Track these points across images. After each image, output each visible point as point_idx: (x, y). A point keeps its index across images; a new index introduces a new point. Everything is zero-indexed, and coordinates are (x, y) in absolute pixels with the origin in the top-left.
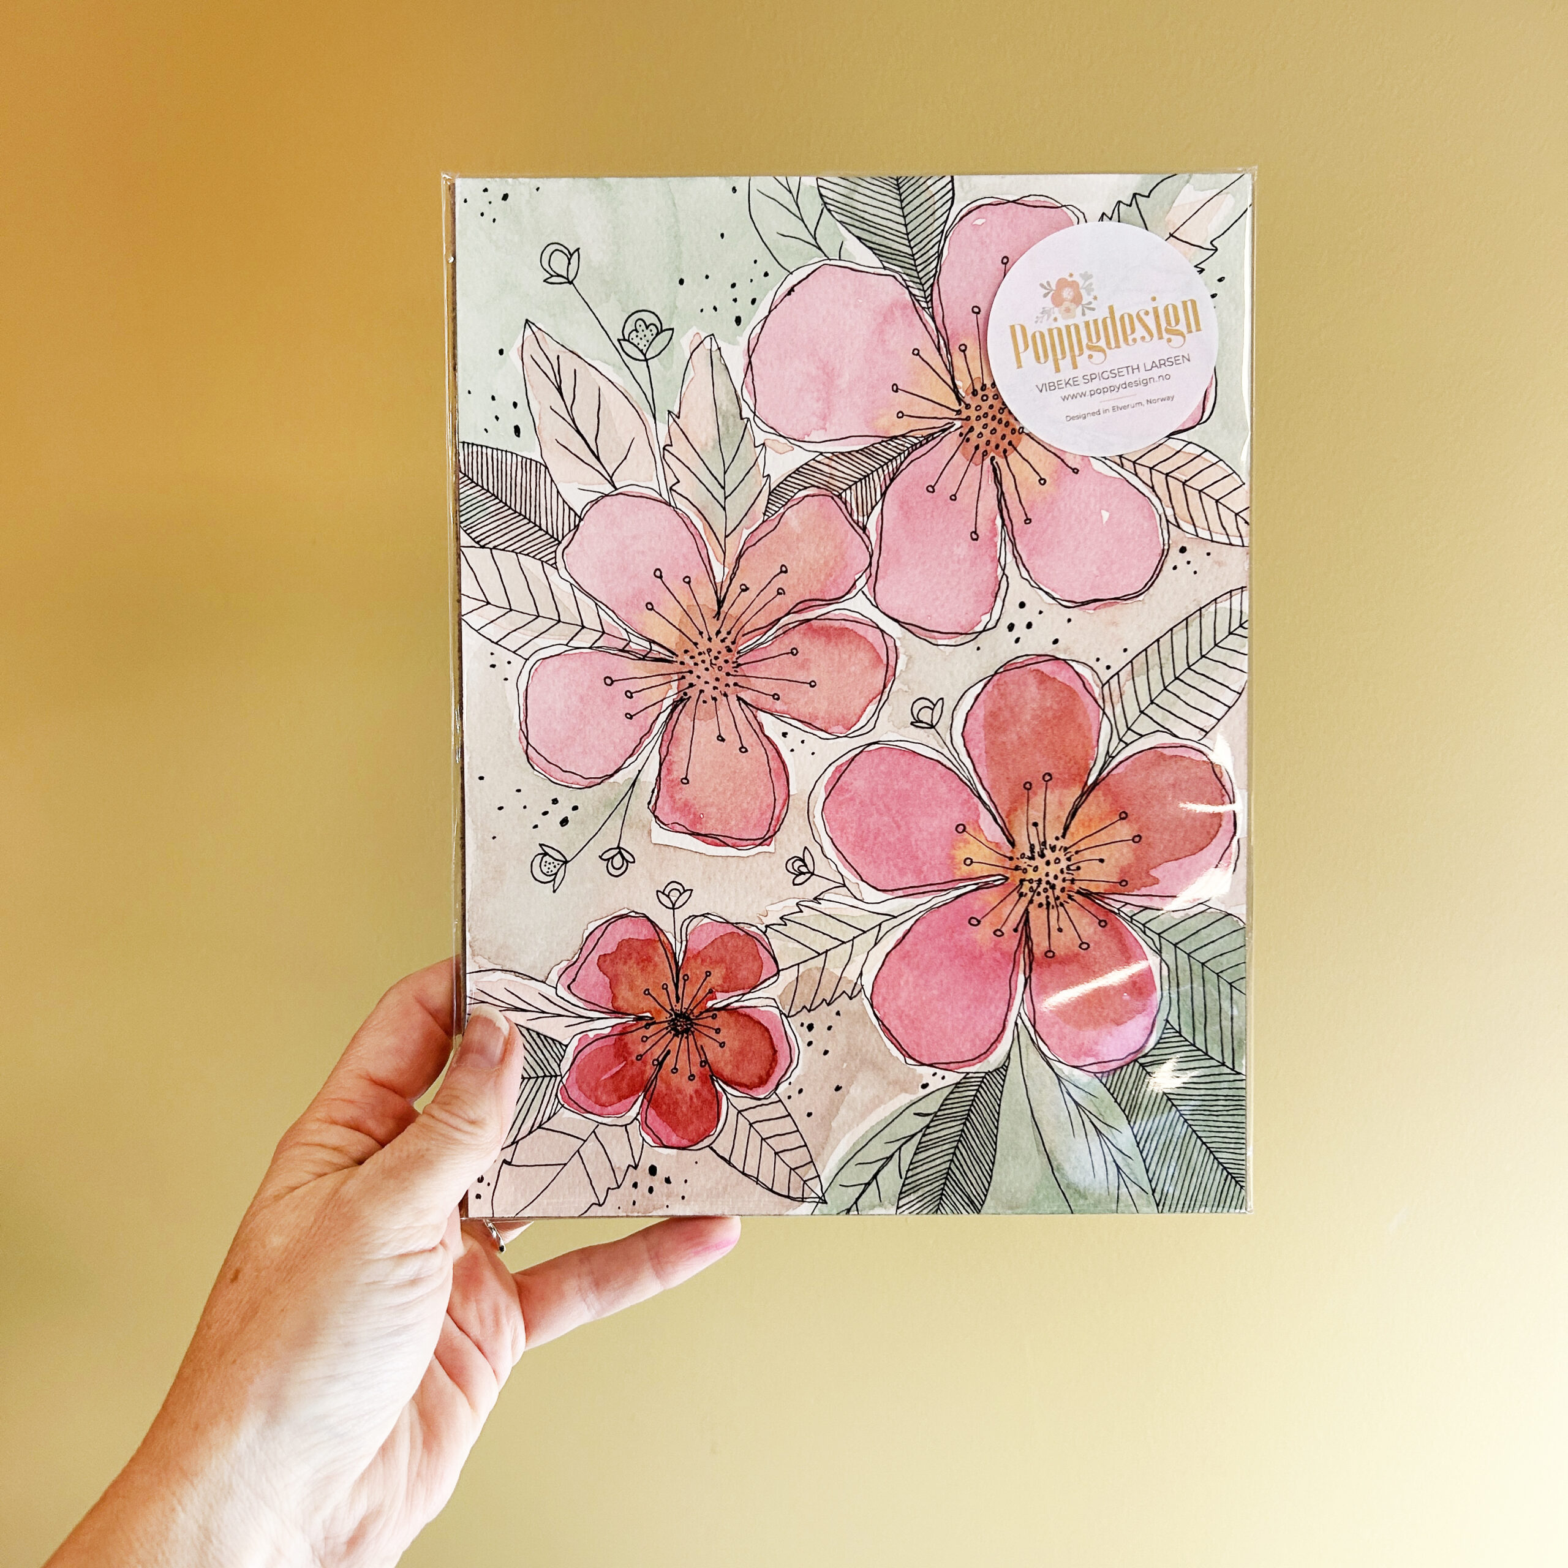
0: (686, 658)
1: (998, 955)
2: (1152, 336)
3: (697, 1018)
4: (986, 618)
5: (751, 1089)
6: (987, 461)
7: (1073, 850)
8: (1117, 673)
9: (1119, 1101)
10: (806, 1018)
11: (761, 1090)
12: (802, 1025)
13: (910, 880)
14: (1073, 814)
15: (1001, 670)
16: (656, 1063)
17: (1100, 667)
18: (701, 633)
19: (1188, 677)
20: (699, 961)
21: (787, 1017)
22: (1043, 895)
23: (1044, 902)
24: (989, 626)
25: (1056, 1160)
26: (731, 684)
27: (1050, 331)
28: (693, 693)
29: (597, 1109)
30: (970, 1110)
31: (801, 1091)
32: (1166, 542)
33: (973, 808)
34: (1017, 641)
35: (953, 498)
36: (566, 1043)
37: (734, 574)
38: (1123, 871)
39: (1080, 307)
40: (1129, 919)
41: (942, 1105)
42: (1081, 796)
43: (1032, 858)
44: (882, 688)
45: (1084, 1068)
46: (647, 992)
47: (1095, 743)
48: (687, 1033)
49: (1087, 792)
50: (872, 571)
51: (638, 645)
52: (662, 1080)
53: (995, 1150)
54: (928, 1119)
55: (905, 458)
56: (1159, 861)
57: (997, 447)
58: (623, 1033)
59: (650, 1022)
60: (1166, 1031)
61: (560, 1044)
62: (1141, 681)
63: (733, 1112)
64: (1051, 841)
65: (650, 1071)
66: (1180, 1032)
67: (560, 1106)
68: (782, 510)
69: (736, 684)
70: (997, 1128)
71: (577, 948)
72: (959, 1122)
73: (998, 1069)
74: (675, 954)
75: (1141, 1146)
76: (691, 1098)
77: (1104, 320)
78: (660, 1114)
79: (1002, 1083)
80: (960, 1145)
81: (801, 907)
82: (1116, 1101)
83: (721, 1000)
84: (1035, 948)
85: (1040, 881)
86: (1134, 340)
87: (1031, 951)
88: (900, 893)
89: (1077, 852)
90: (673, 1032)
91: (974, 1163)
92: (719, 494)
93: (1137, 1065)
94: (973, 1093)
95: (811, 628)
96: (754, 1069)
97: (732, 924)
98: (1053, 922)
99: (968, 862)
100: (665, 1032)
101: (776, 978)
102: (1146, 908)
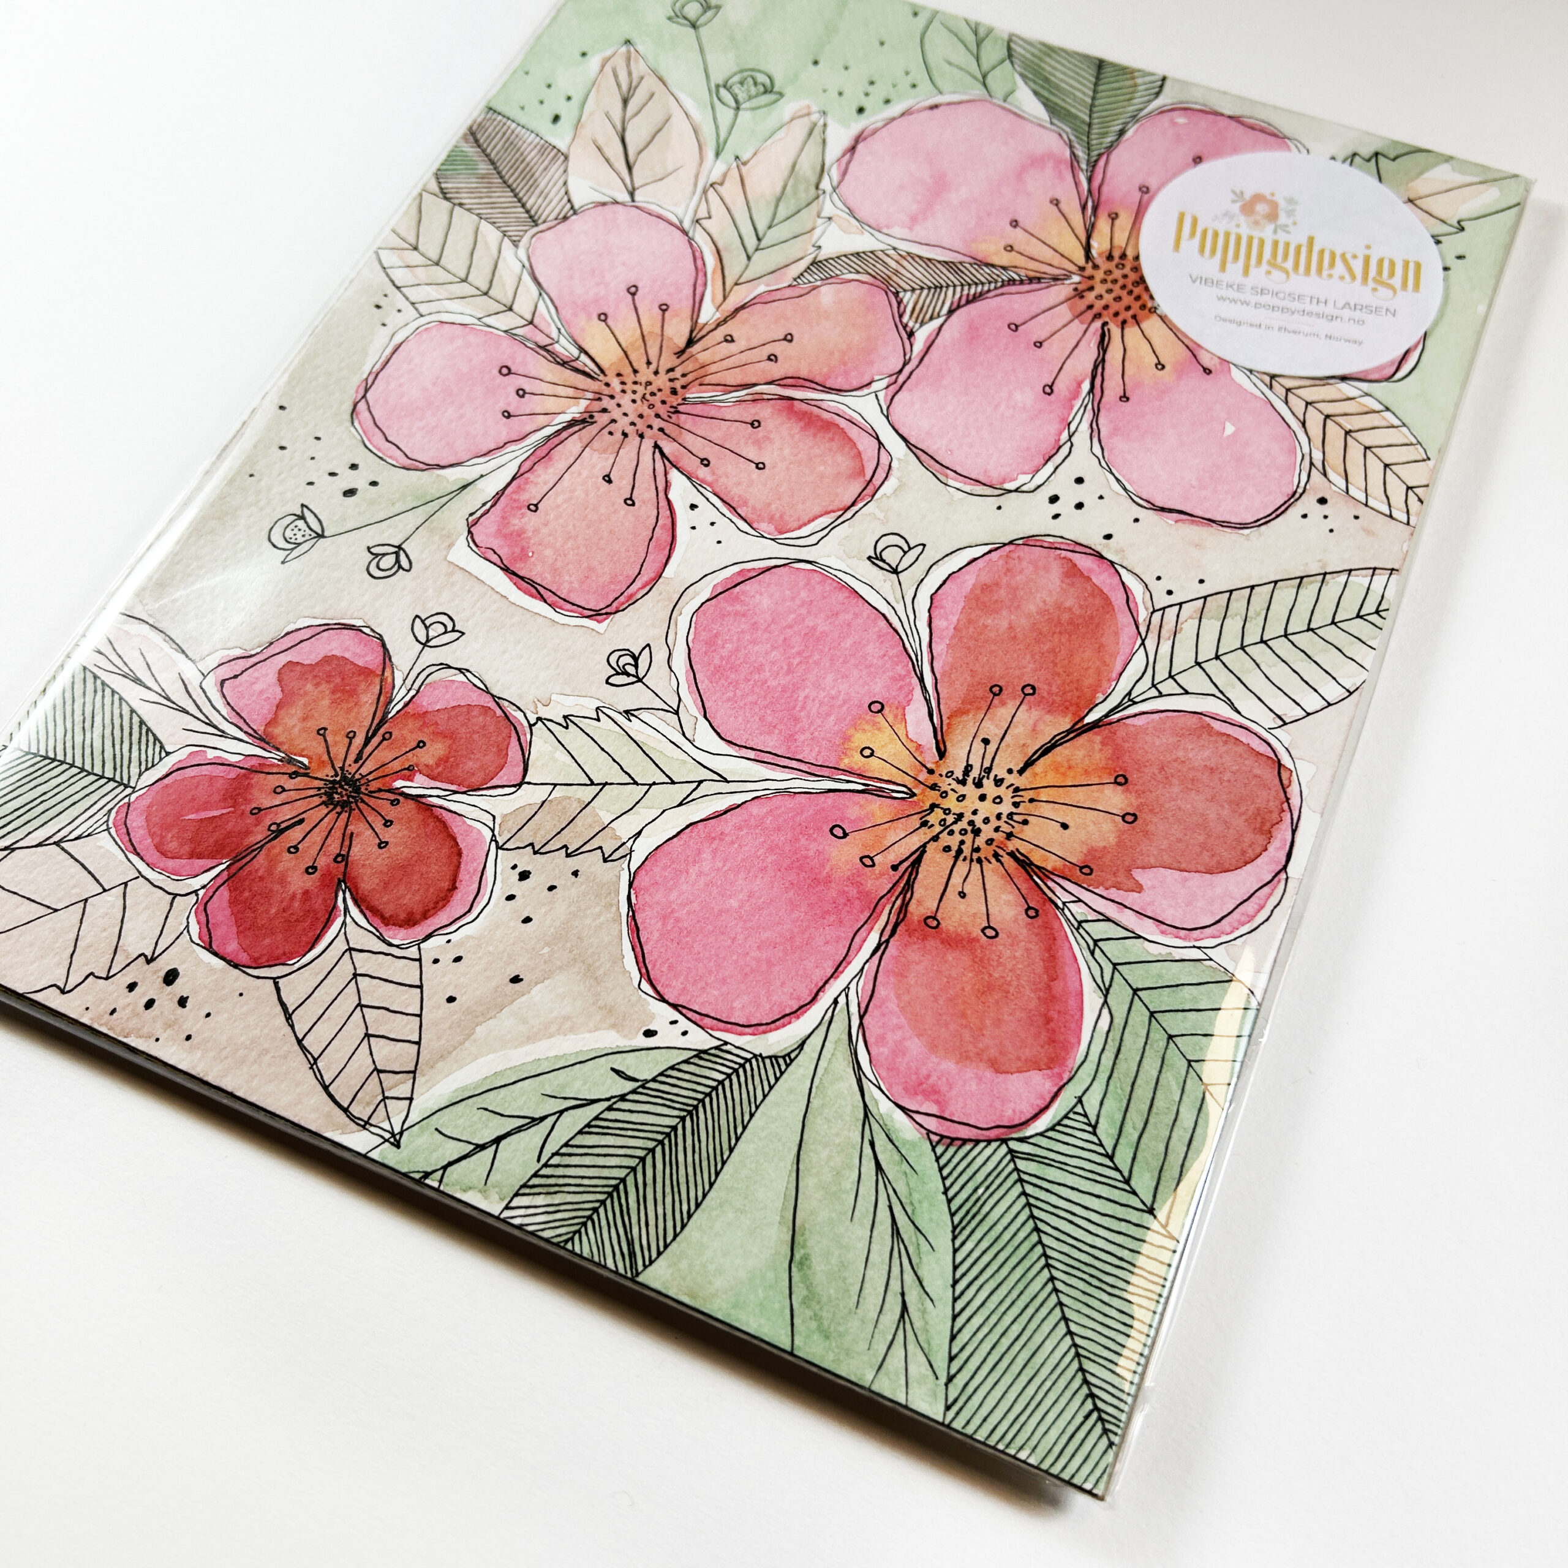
0: (615, 383)
1: (853, 892)
2: (1353, 278)
3: (370, 794)
4: (1023, 479)
5: (386, 925)
6: (1098, 324)
7: (1030, 794)
8: (1181, 604)
9: (951, 1193)
10: (525, 860)
11: (402, 932)
12: (514, 867)
13: (771, 743)
14: (1046, 750)
15: (1020, 542)
16: (274, 828)
17: (1158, 589)
18: (649, 363)
19: (1280, 645)
20: (419, 723)
21: (498, 848)
22: (958, 837)
23: (955, 848)
24: (1024, 488)
25: (804, 1247)
26: (656, 427)
27: (1227, 235)
28: (603, 419)
29: (153, 855)
30: (702, 1101)
31: (458, 959)
32: (1302, 484)
33: (906, 689)
34: (1056, 516)
35: (1039, 344)
36: (168, 750)
37: (725, 321)
38: (1092, 852)
39: (1272, 226)
40: (1076, 924)
41: (661, 1074)
42: (1069, 732)
43: (963, 782)
44: (849, 504)
45: (915, 1116)
46: (322, 732)
47: (1114, 675)
48: (343, 808)
49: (1078, 730)
50: (898, 382)
51: (565, 348)
52: (267, 855)
53: (711, 1185)
54: (630, 1086)
55: (996, 288)
56: (1152, 861)
57: (1116, 314)
58: (252, 771)
59: (302, 771)
60: (1071, 1115)
61: (162, 747)
62: (1210, 628)
63: (340, 945)
64: (999, 771)
65: (259, 835)
66: (1095, 1127)
67: (104, 827)
68: (819, 283)
69: (661, 430)
70: (731, 1150)
71: (269, 639)
72: (676, 1113)
73: (776, 1057)
74: (391, 701)
75: (960, 1287)
76: (293, 897)
77: (1298, 248)
78: (233, 902)
79: (772, 1081)
80: (659, 1150)
81: (600, 714)
82: (945, 1193)
83: (417, 786)
84: (912, 907)
85: (960, 816)
86: (1330, 276)
87: (905, 906)
88: (751, 754)
89: (1031, 800)
90: (324, 798)
91: (668, 1189)
92: (751, 242)
93: (1004, 1149)
94: (721, 1077)
95: (792, 406)
96: (410, 898)
97: (493, 696)
98: (957, 880)
99: (867, 752)
100: (312, 792)
101: (513, 789)
102: (1108, 920)
